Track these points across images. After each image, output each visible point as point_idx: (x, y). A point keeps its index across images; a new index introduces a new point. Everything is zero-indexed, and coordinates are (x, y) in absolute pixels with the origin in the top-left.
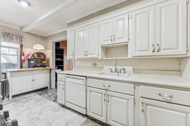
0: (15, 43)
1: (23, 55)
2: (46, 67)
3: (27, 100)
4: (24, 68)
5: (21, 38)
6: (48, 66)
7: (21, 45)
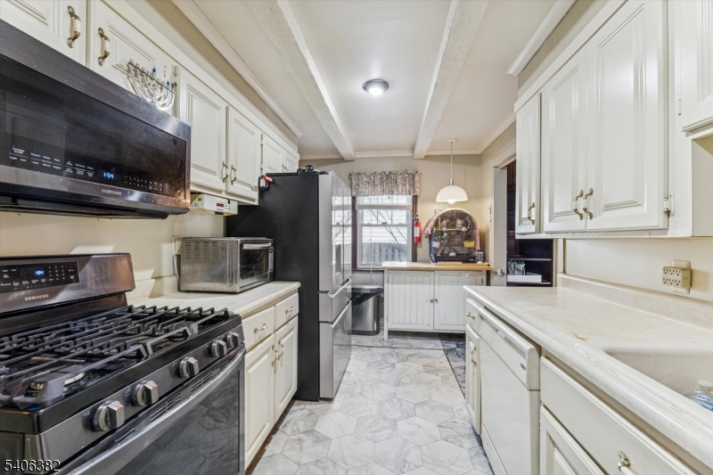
0: (402, 194)
1: (417, 224)
2: (475, 262)
3: (410, 355)
4: (421, 262)
5: (412, 177)
6: (485, 259)
7: (414, 197)
